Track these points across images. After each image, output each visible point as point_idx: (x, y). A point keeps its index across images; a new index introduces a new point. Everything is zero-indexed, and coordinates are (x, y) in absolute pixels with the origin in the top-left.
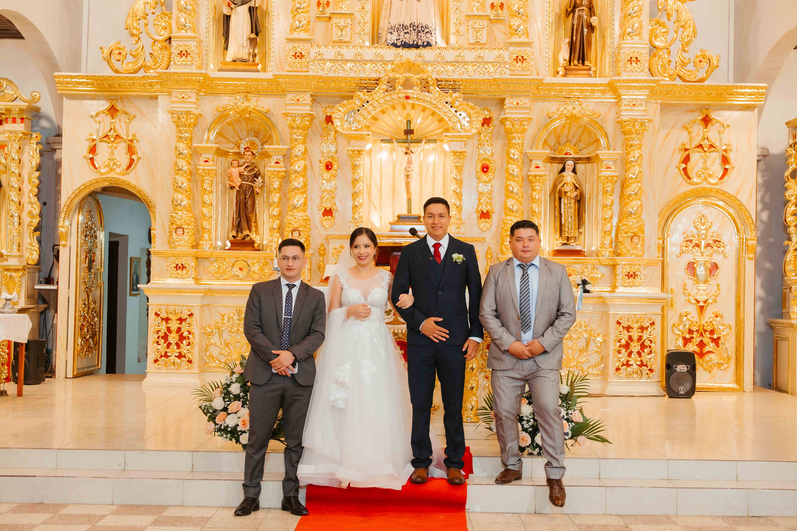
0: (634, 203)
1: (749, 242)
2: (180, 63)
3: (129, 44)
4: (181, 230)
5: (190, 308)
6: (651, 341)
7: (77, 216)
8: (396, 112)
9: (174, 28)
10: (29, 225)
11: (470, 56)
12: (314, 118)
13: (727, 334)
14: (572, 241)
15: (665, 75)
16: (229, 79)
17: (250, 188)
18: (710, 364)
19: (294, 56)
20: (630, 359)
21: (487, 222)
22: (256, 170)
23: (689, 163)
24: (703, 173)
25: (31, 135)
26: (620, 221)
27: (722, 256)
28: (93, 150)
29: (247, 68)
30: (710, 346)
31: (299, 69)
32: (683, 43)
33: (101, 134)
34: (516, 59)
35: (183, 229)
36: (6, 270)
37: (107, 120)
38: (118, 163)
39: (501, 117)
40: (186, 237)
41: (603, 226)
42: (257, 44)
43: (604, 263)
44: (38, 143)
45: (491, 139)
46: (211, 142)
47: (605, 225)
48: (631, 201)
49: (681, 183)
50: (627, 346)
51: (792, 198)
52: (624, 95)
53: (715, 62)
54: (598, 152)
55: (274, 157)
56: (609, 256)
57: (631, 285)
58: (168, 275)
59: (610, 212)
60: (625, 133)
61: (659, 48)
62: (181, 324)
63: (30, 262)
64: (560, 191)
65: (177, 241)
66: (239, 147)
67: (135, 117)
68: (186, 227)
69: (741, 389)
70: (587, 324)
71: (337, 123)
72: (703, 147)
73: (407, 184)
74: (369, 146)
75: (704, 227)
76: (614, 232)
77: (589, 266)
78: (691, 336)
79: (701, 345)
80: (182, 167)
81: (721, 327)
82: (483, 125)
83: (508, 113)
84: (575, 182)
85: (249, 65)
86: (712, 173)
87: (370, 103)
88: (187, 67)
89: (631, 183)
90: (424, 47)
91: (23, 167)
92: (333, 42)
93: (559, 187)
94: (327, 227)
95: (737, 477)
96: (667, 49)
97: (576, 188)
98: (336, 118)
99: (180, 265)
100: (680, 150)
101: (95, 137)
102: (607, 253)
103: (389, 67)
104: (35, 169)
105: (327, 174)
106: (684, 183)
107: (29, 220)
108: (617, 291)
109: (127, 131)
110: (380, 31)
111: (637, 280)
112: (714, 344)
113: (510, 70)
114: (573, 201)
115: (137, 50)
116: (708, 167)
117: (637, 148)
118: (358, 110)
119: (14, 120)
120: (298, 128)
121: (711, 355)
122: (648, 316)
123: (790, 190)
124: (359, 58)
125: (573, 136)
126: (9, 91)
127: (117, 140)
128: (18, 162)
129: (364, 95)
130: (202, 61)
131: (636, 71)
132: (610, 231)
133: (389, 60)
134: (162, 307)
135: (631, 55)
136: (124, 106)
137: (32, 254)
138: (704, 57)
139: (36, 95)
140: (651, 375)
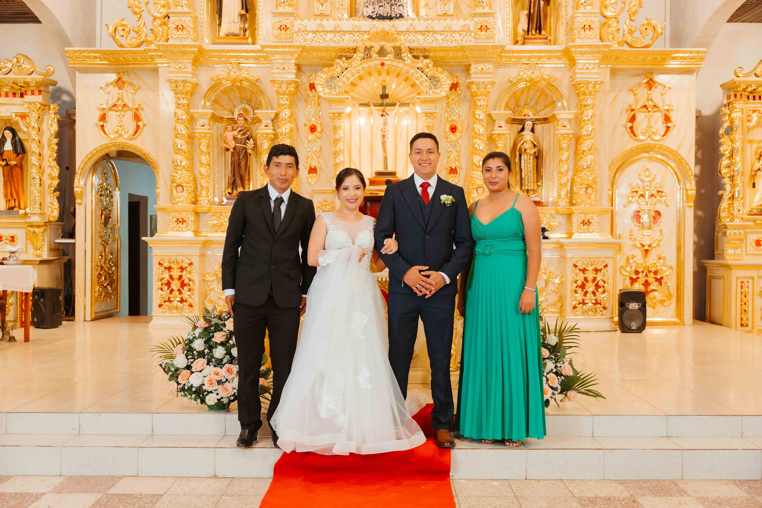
0: (588, 157)
1: (689, 192)
2: (176, 36)
3: (131, 21)
4: (181, 187)
5: (190, 257)
6: (604, 282)
7: (91, 178)
8: (372, 78)
9: (172, 5)
10: (50, 186)
11: (439, 25)
12: (299, 85)
13: (670, 275)
14: (531, 193)
15: (615, 42)
16: (222, 51)
17: (243, 150)
18: (654, 301)
19: (280, 28)
20: (586, 298)
21: (455, 177)
22: (249, 133)
23: (635, 122)
24: (648, 131)
25: (50, 106)
26: (575, 174)
27: (664, 205)
28: (103, 118)
29: (239, 41)
30: (654, 286)
31: (284, 41)
32: (631, 12)
33: (110, 104)
34: (481, 29)
35: (183, 187)
36: (30, 226)
37: (115, 91)
38: (126, 130)
39: (469, 81)
40: (185, 194)
41: (559, 180)
42: (247, 20)
43: (561, 213)
44: (55, 114)
45: (458, 103)
46: (207, 108)
47: (562, 178)
48: (585, 156)
49: (628, 140)
50: (583, 286)
51: (727, 152)
52: (578, 59)
53: (660, 30)
54: (555, 112)
55: (263, 121)
56: (566, 206)
57: (586, 231)
58: (170, 229)
59: (566, 166)
60: (578, 95)
61: (608, 18)
62: (182, 271)
63: (51, 219)
64: (520, 149)
65: (178, 198)
66: (233, 113)
67: (139, 88)
68: (184, 185)
69: (682, 323)
70: (546, 267)
71: (319, 88)
72: (647, 108)
73: (384, 143)
74: (348, 110)
75: (649, 179)
76: (569, 184)
77: (547, 216)
78: (637, 276)
79: (646, 284)
80: (181, 131)
81: (664, 268)
82: (451, 89)
83: (474, 78)
84: (533, 140)
85: (241, 39)
86: (655, 130)
87: (348, 70)
88: (183, 40)
89: (585, 140)
90: (397, 18)
91: (43, 134)
92: (315, 15)
93: (519, 146)
94: (312, 183)
95: (742, 433)
96: (616, 18)
97: (535, 146)
98: (318, 84)
99: (180, 219)
100: (627, 111)
101: (105, 107)
102: (563, 203)
103: (366, 37)
104: (54, 136)
105: (311, 136)
106: (630, 139)
107: (50, 181)
108: (573, 237)
109: (133, 100)
110: (357, 6)
111: (592, 227)
112: (657, 283)
113: (476, 38)
114: (532, 157)
115: (139, 26)
116: (652, 125)
117: (590, 108)
118: (338, 77)
119: (33, 93)
120: (284, 94)
121: (656, 293)
122: (601, 259)
123: (724, 146)
124: (338, 29)
125: (531, 100)
126: (26, 66)
127: (125, 109)
128: (37, 130)
129: (343, 63)
130: (197, 35)
131: (589, 37)
132: (566, 184)
133: (365, 30)
134: (165, 257)
135: (584, 23)
136: (130, 78)
137: (53, 212)
138: (649, 24)
139: (50, 69)
140: (605, 312)
